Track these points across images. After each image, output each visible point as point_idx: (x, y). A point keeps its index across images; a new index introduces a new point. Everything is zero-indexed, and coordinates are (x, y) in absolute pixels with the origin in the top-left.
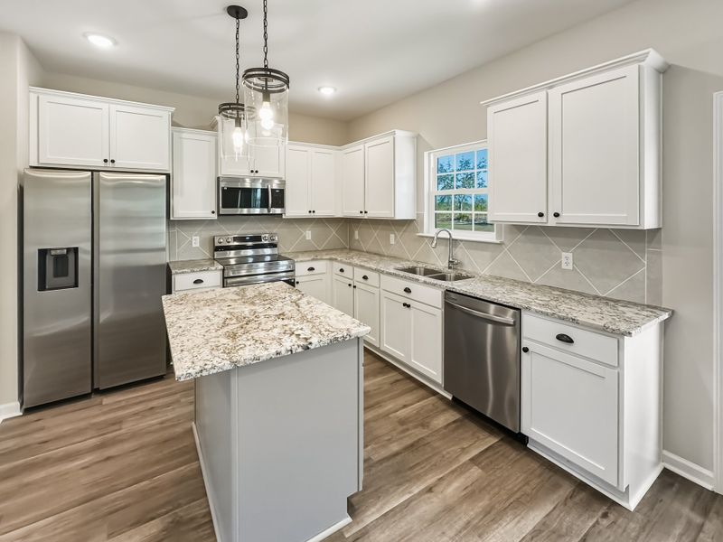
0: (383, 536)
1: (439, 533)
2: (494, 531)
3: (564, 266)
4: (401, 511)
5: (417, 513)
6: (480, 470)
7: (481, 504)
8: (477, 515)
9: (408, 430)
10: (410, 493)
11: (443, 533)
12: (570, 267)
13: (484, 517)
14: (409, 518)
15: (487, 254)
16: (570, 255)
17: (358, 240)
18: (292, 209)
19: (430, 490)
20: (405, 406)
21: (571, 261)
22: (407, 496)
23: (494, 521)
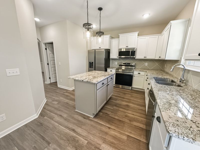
0: (93, 123)
1: (99, 133)
2: (107, 145)
4: (100, 124)
5: (101, 127)
6: (126, 139)
7: (114, 141)
8: (109, 140)
9: (125, 118)
10: (106, 124)
11: (99, 134)
13: (110, 143)
14: (99, 126)
18: (138, 56)
19: (109, 128)
20: (133, 115)
22: (104, 124)
23: (110, 145)
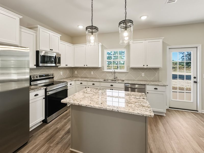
3: (142, 76)
12: (144, 76)
15: (124, 75)
16: (144, 73)
17: (77, 74)
21: (144, 75)
